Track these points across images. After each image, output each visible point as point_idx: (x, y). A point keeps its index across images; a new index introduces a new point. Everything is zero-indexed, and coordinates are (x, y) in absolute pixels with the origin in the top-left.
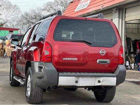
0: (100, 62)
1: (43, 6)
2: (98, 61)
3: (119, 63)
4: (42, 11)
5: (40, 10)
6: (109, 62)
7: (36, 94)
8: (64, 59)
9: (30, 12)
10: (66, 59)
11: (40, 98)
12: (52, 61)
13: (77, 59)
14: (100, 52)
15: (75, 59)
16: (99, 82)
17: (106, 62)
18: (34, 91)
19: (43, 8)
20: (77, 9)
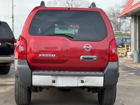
0: (84, 59)
1: (122, 3)
2: (81, 57)
3: (110, 60)
4: (121, 8)
5: (118, 7)
6: (95, 59)
7: (19, 94)
8: (40, 55)
9: (109, 10)
10: (42, 55)
11: (25, 99)
12: (26, 58)
13: (55, 55)
14: (84, 47)
15: (53, 55)
16: (82, 82)
17: (93, 59)
18: (18, 91)
19: (122, 5)
20: (134, 2)
